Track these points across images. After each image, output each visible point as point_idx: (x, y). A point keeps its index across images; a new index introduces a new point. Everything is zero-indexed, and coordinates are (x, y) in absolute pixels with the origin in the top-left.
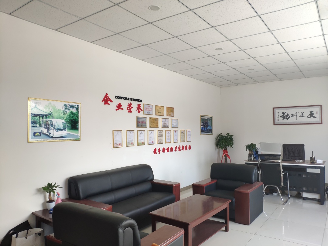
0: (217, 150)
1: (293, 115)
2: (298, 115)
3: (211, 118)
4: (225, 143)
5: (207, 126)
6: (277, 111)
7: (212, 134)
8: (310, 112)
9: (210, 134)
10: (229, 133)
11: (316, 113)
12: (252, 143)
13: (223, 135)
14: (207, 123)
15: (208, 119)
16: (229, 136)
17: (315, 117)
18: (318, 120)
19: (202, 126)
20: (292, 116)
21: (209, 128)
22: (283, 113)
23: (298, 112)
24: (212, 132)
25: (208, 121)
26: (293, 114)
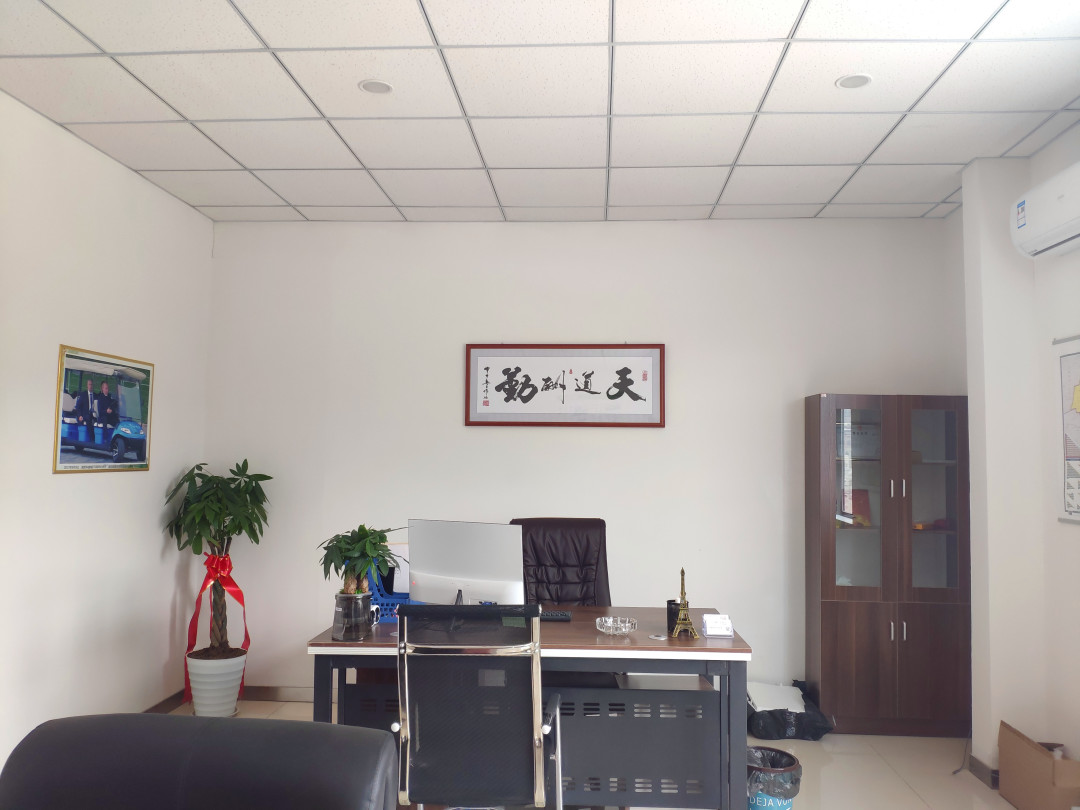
0: (175, 555)
1: (548, 384)
2: (571, 385)
3: (142, 376)
4: (218, 516)
5: (114, 419)
6: (481, 359)
7: (145, 468)
8: (618, 372)
9: (131, 469)
10: (245, 463)
11: (641, 378)
12: (362, 528)
13: (211, 470)
14: (109, 403)
15: (121, 378)
16: (243, 480)
17: (635, 397)
18: (646, 409)
19: (66, 414)
20: (547, 388)
21: (125, 430)
22: (506, 372)
23: (571, 372)
24: (142, 456)
25: (123, 390)
26: (549, 379)
